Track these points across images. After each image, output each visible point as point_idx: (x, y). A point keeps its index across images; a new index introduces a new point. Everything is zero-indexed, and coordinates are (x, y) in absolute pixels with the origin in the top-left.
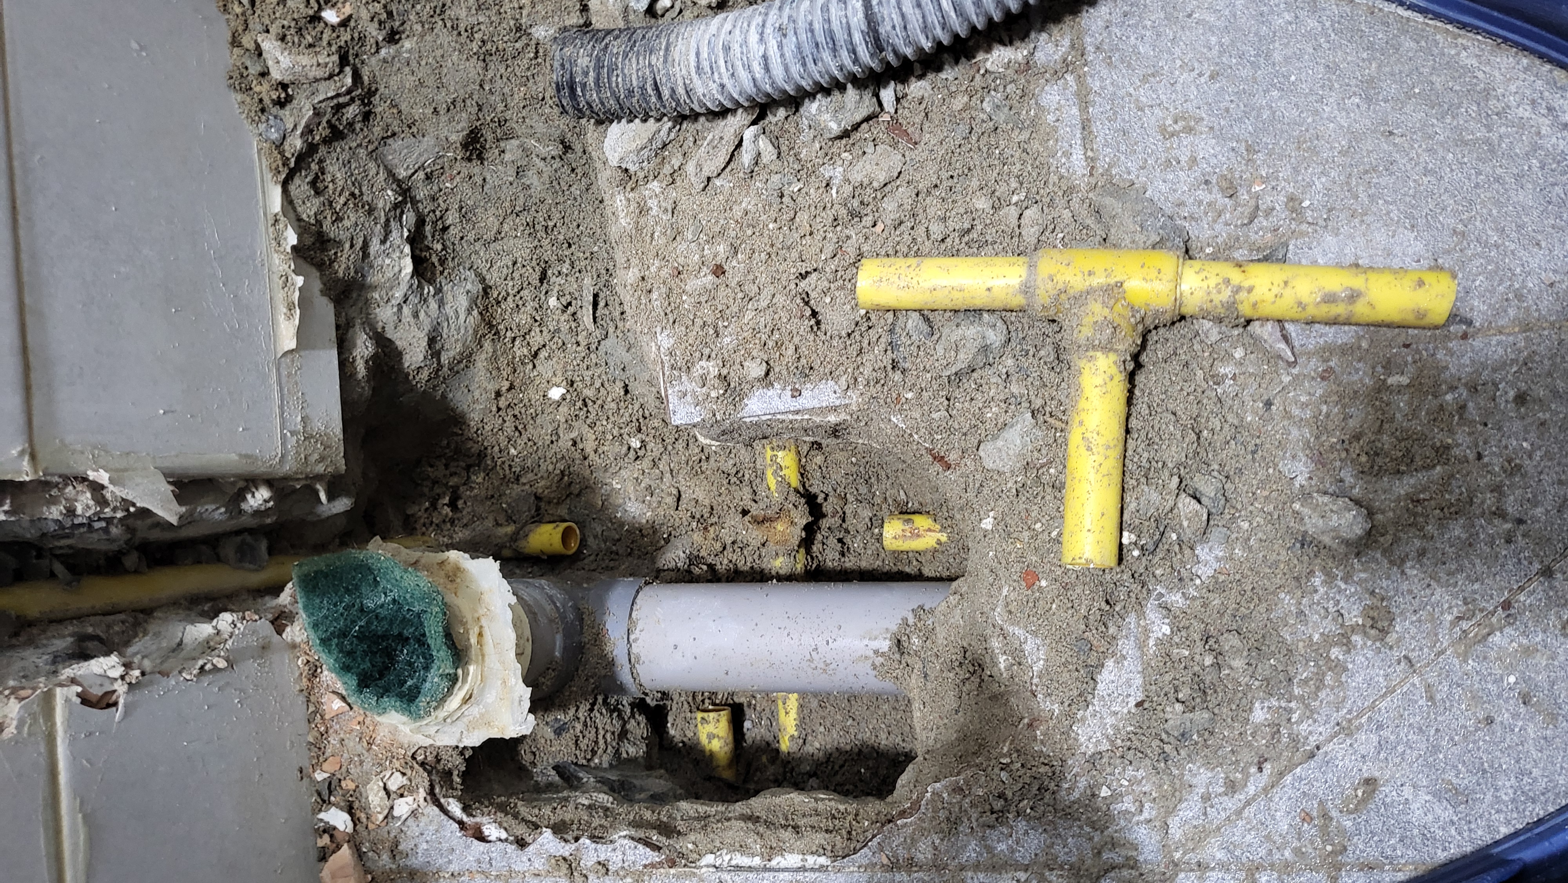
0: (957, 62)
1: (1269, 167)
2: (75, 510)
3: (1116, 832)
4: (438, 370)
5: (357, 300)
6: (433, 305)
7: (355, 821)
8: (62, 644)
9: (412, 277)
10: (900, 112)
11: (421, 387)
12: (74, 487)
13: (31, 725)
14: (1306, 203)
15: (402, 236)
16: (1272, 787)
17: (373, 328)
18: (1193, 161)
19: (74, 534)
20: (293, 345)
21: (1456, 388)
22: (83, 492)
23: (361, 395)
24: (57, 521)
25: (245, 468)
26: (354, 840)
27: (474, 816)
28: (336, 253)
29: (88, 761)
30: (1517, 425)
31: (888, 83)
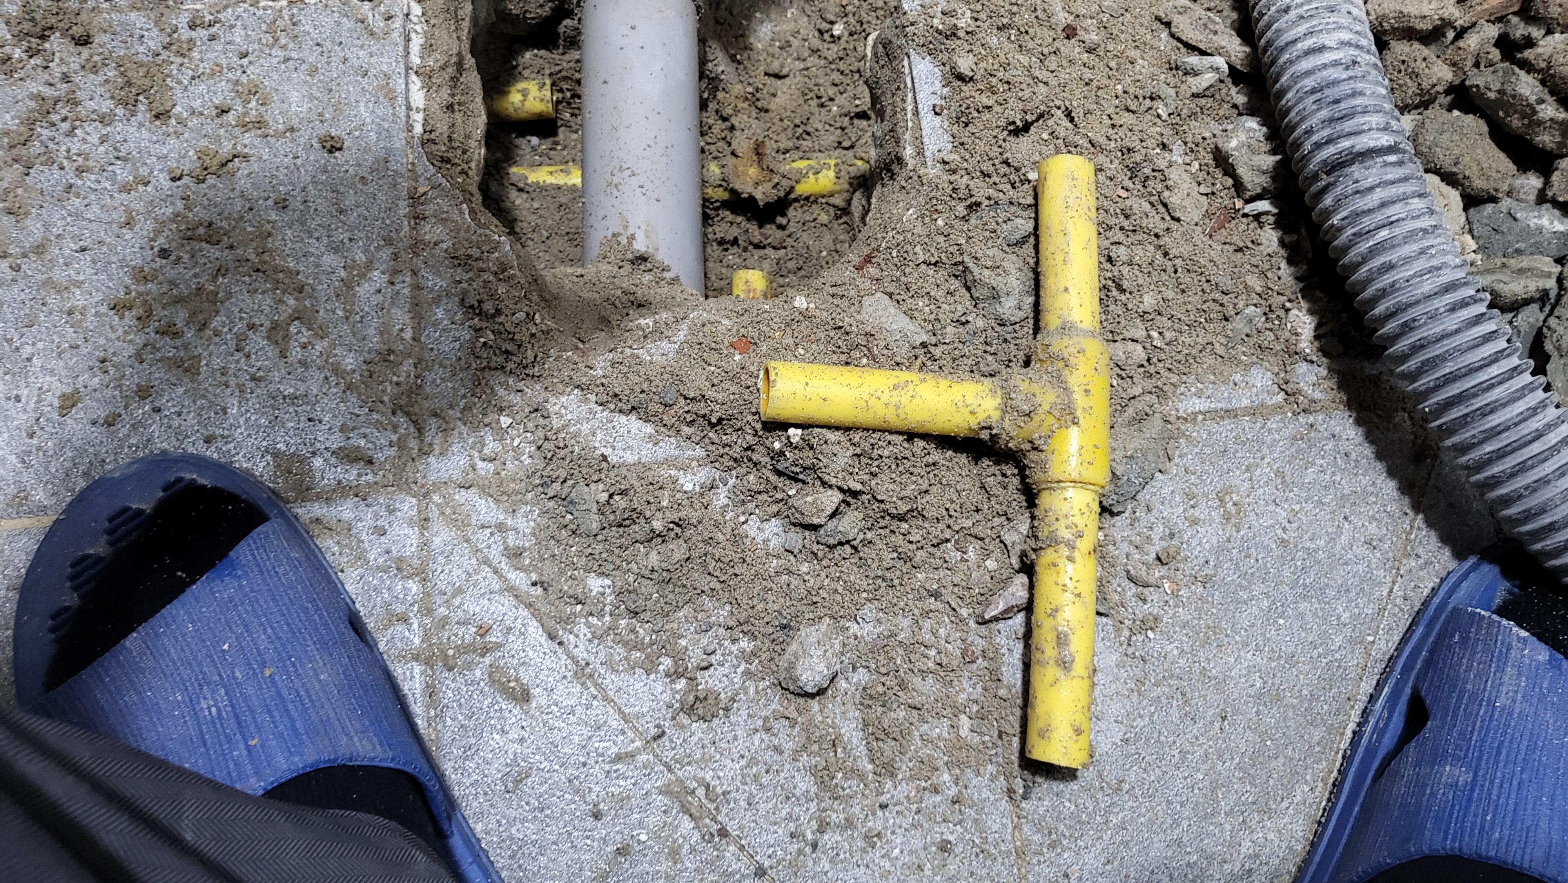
0: (1298, 279)
1: (1188, 598)
3: (460, 433)
10: (1244, 220)
14: (1150, 634)
16: (516, 596)
18: (1195, 522)
21: (957, 784)
30: (917, 843)
31: (1276, 207)
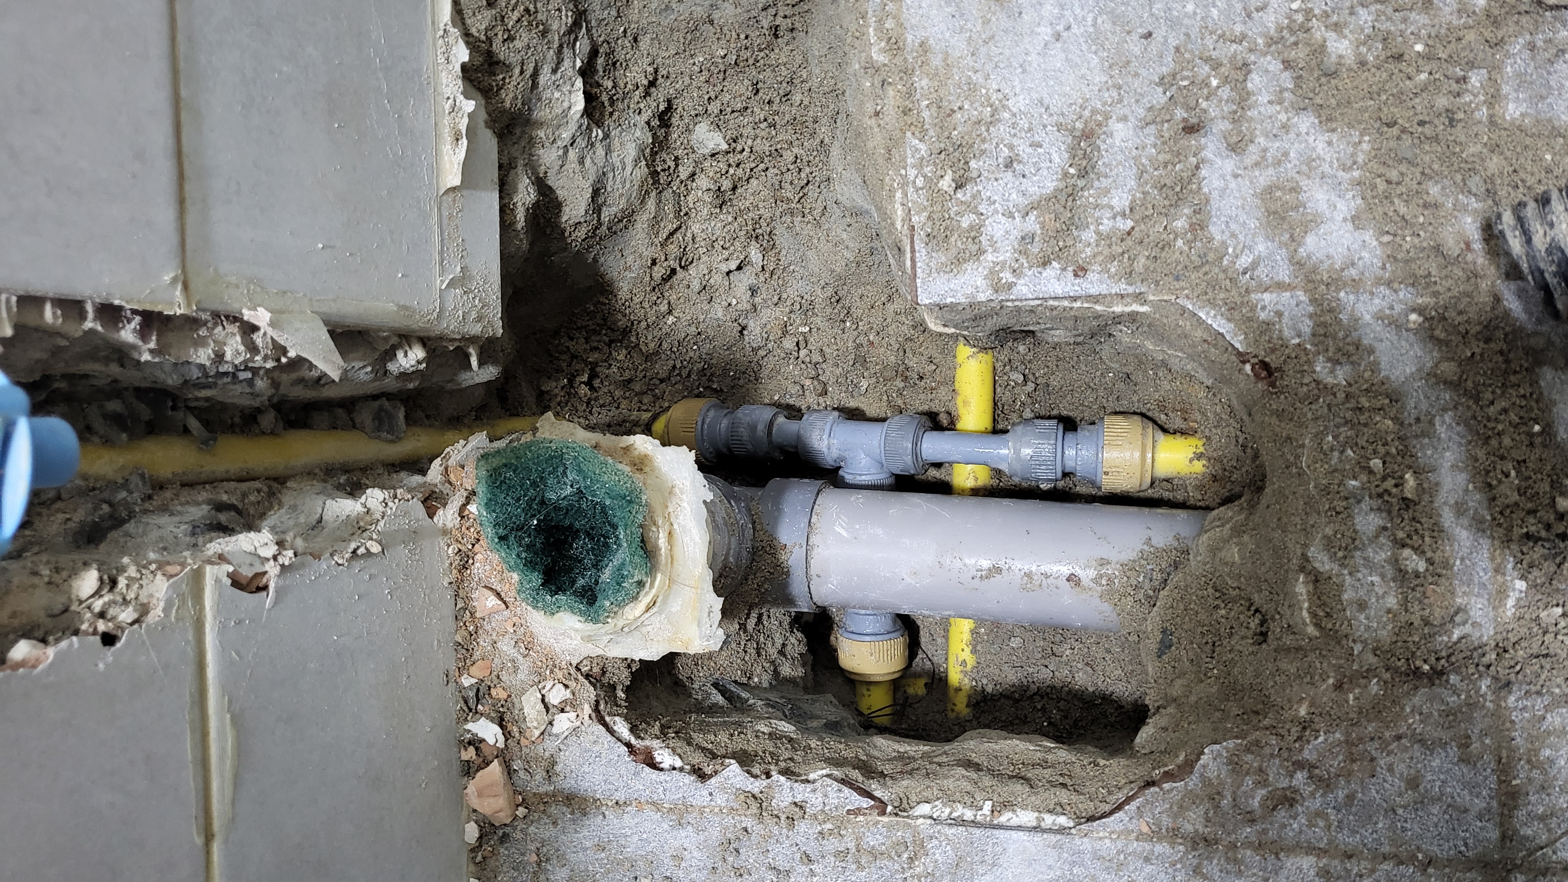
2: (223, 355)
4: (597, 228)
5: (520, 137)
6: (600, 151)
7: (507, 735)
8: (200, 512)
9: (582, 116)
11: (576, 246)
12: (224, 328)
13: (179, 608)
15: (574, 66)
17: (535, 172)
19: (216, 384)
20: (457, 181)
22: (234, 334)
23: (519, 248)
24: (202, 367)
25: (402, 322)
26: (504, 756)
27: (642, 739)
28: (504, 79)
29: (238, 653)
